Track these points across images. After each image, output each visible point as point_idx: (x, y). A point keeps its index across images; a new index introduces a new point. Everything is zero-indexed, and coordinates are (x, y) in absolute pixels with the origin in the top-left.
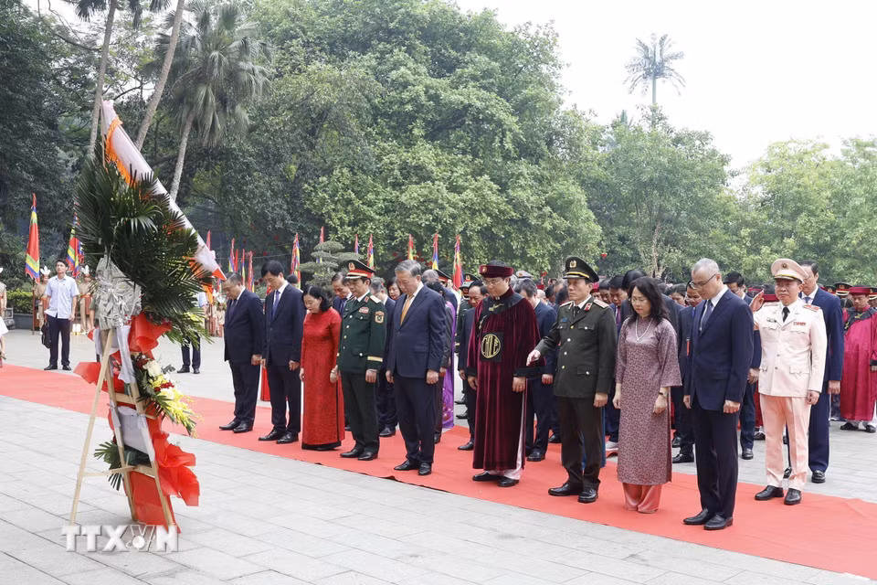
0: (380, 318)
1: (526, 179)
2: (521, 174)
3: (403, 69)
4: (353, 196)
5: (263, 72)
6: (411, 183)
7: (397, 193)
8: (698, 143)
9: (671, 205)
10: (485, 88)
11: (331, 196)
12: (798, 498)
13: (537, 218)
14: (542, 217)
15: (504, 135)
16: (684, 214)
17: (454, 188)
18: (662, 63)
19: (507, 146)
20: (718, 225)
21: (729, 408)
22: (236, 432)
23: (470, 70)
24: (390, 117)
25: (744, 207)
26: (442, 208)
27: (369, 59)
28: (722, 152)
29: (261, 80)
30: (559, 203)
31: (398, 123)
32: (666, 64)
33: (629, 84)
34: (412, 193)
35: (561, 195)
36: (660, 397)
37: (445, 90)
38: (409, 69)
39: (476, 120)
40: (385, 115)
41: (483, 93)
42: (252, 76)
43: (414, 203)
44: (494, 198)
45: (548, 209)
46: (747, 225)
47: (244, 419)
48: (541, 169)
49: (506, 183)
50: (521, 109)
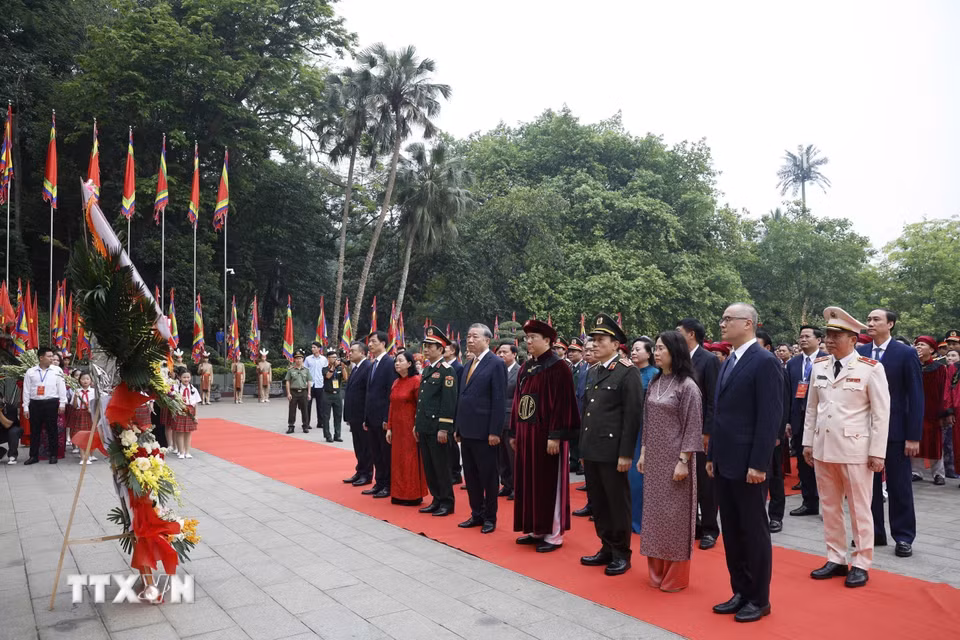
0: (450, 382)
1: (687, 266)
2: (683, 262)
3: (584, 186)
4: (547, 286)
5: (468, 195)
6: (593, 274)
7: (580, 283)
8: (838, 228)
9: (817, 281)
10: (651, 196)
11: (530, 288)
12: (863, 578)
13: (699, 297)
14: (702, 296)
15: (668, 232)
16: (829, 289)
17: (629, 277)
18: (810, 167)
19: (671, 240)
20: (859, 296)
21: (752, 477)
22: (355, 485)
23: (639, 182)
24: (576, 224)
25: (884, 280)
26: (619, 293)
27: (558, 180)
28: (862, 235)
29: (464, 200)
30: (717, 283)
31: (582, 228)
32: (813, 169)
33: (781, 187)
34: (595, 282)
35: (718, 278)
36: (680, 463)
37: (618, 200)
38: (589, 185)
39: (645, 221)
40: (572, 223)
41: (651, 200)
42: (457, 198)
43: (595, 290)
44: (661, 282)
45: (708, 289)
46: (887, 294)
47: (364, 473)
48: (702, 257)
49: (671, 271)
50: (682, 210)
